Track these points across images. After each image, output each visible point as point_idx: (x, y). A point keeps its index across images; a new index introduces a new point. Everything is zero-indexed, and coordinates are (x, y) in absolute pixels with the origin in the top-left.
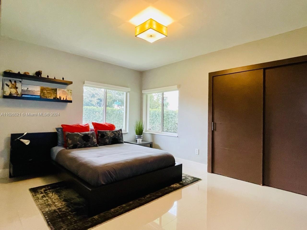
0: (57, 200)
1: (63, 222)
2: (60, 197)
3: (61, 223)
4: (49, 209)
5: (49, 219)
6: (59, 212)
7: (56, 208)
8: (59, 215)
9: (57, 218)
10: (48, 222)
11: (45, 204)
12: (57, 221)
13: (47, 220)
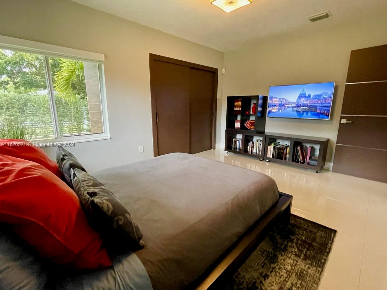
0: (279, 273)
1: (314, 240)
2: (269, 273)
3: (317, 240)
4: (309, 268)
5: (324, 255)
6: (304, 252)
7: (299, 260)
8: (308, 249)
9: (314, 249)
10: (328, 253)
11: (303, 283)
12: (319, 245)
13: (327, 256)
